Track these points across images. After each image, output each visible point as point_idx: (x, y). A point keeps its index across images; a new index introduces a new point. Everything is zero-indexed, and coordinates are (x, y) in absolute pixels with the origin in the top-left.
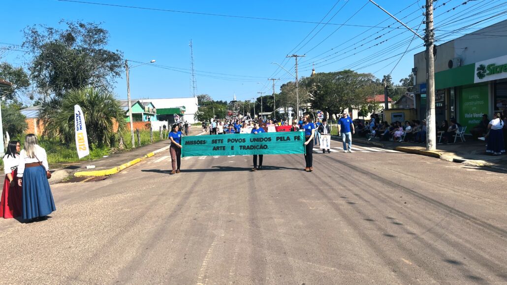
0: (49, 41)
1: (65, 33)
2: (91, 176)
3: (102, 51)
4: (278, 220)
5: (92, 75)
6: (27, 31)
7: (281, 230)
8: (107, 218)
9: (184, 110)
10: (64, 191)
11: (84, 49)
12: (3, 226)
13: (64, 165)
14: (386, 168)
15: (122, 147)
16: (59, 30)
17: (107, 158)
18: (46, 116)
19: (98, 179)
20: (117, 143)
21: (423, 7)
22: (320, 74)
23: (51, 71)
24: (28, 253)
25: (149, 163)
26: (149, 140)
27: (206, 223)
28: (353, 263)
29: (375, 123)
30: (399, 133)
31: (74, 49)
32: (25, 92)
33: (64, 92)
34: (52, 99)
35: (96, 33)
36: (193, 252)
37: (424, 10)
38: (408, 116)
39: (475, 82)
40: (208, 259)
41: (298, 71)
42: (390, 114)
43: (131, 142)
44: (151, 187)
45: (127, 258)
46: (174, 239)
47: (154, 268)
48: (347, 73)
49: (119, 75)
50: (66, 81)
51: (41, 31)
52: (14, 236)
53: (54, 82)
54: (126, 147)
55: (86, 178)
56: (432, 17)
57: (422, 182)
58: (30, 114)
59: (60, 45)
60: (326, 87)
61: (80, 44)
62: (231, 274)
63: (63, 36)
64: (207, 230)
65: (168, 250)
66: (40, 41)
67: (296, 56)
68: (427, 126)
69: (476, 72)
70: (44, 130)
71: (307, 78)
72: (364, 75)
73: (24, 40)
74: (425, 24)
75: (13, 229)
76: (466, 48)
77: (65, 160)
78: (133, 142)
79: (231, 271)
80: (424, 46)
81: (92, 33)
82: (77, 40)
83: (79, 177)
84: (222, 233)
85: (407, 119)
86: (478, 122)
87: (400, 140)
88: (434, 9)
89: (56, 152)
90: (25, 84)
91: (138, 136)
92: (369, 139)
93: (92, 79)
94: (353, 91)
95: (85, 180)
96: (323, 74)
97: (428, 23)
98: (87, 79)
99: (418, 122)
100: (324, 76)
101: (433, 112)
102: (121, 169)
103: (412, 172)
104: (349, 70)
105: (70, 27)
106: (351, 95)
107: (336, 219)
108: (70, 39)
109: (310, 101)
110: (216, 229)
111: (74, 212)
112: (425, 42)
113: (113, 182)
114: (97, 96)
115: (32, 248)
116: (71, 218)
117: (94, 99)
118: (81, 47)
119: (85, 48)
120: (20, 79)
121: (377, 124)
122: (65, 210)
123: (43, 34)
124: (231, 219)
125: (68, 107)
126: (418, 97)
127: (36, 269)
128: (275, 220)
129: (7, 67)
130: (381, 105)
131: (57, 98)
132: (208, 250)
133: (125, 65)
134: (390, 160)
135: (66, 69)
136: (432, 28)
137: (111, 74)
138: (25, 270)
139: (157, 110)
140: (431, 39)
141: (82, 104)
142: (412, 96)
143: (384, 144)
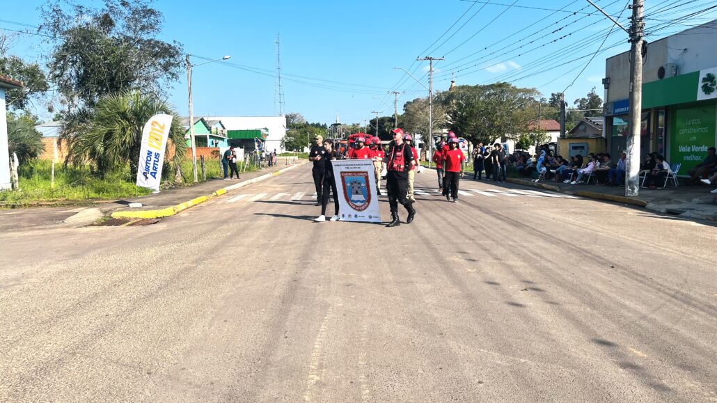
0: (76, 25)
1: (100, 14)
2: (136, 218)
3: (152, 42)
4: (422, 286)
5: (137, 77)
6: (46, 9)
7: (430, 300)
8: (163, 276)
9: (267, 133)
10: (96, 236)
11: (127, 39)
12: (7, 282)
13: (96, 202)
14: (571, 219)
15: (179, 180)
16: (92, 9)
17: (158, 194)
18: (72, 135)
19: (145, 222)
20: (173, 175)
22: (463, 87)
23: (79, 68)
24: (43, 322)
25: (219, 202)
26: (217, 173)
27: (312, 287)
29: (546, 157)
31: (113, 37)
32: (41, 99)
33: (96, 99)
34: (80, 110)
35: (144, 15)
36: (297, 328)
38: (593, 147)
39: (698, 99)
40: (321, 340)
41: (432, 76)
42: (568, 144)
43: (192, 174)
45: (196, 334)
47: (238, 350)
48: (501, 87)
49: (177, 78)
50: (101, 83)
51: (67, 9)
52: (22, 297)
53: (83, 85)
54: (185, 181)
55: (128, 221)
57: (630, 239)
58: (47, 132)
59: (92, 31)
60: (468, 104)
61: (121, 30)
62: (360, 362)
63: (97, 18)
64: (314, 296)
65: (258, 324)
66: (64, 25)
67: (428, 58)
68: (628, 161)
69: (701, 84)
70: (67, 154)
71: (444, 93)
72: (526, 91)
73: (42, 22)
74: (632, 10)
75: (21, 287)
76: (685, 50)
77: (98, 196)
78: (196, 174)
79: (360, 358)
80: (629, 41)
81: (139, 14)
82: (117, 25)
83: (119, 219)
84: (338, 302)
86: (698, 158)
89: (83, 184)
90: (42, 87)
91: (202, 166)
92: (537, 181)
93: (137, 82)
94: (509, 114)
95: (127, 224)
96: (469, 87)
97: (635, 7)
98: (130, 82)
100: (468, 91)
101: (637, 139)
102: (180, 210)
103: (609, 224)
104: (505, 83)
105: (107, 5)
106: (507, 120)
107: (511, 287)
108: (107, 22)
109: (447, 126)
110: (328, 296)
111: (112, 266)
112: (630, 36)
113: (168, 227)
114: (145, 104)
116: (109, 273)
117: (141, 108)
118: (122, 34)
119: (127, 37)
120: (36, 81)
122: (99, 262)
123: (68, 13)
124: (350, 282)
125: (101, 119)
126: (609, 120)
127: (55, 346)
128: (418, 285)
129: (16, 63)
130: (548, 134)
131: (87, 108)
132: (321, 325)
133: (186, 62)
134: (572, 208)
135: (100, 66)
136: (641, 16)
137: (165, 76)
138: (38, 348)
139: (228, 131)
140: (639, 32)
141: (123, 115)
142: (594, 123)
143: (559, 187)
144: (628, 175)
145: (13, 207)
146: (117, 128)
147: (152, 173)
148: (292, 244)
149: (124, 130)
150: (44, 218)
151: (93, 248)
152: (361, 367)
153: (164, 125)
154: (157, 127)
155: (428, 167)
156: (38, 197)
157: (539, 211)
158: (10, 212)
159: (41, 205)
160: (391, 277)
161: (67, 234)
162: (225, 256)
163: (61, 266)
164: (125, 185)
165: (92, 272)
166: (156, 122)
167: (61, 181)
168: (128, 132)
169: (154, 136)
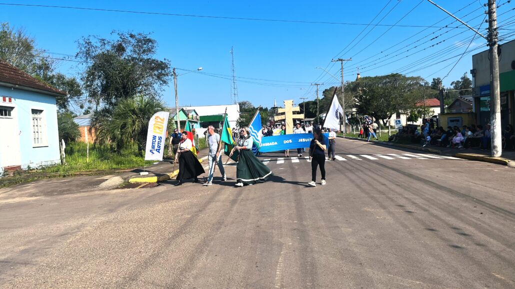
0: (101, 52)
1: (116, 44)
2: (145, 183)
3: (150, 60)
4: (345, 230)
5: (140, 84)
6: (81, 42)
7: (351, 240)
8: (170, 224)
10: (122, 196)
11: (133, 59)
12: (72, 230)
13: (117, 171)
14: (451, 176)
16: (111, 41)
17: (157, 165)
18: (98, 125)
19: (151, 185)
20: (166, 150)
21: (485, 5)
22: (366, 78)
23: (103, 80)
24: (100, 257)
27: (270, 231)
28: (440, 277)
29: (429, 128)
30: (458, 138)
31: (125, 58)
32: (77, 101)
33: (113, 101)
34: (103, 108)
35: (145, 43)
36: (264, 260)
37: (487, 8)
38: (466, 120)
40: (281, 268)
41: (343, 72)
42: (447, 119)
44: (206, 194)
46: (241, 247)
47: (227, 276)
48: (395, 77)
49: (167, 83)
50: (117, 89)
51: (95, 42)
52: (84, 240)
53: (106, 92)
55: (140, 185)
56: (495, 15)
57: (495, 191)
58: (82, 122)
59: (111, 56)
60: (372, 91)
61: (130, 54)
62: (308, 284)
63: (114, 47)
64: (272, 238)
65: (237, 257)
66: (93, 52)
67: (342, 60)
68: (492, 131)
70: (95, 138)
71: (352, 83)
72: (412, 78)
73: (78, 51)
74: (488, 23)
75: (81, 233)
77: (118, 167)
79: (307, 280)
80: (487, 45)
81: (141, 42)
82: (127, 50)
83: (134, 184)
84: (288, 241)
85: (466, 123)
87: (459, 146)
88: (498, 7)
89: (108, 159)
90: (77, 93)
92: (424, 146)
93: (140, 88)
94: (401, 96)
95: (140, 187)
96: (369, 78)
97: (491, 21)
98: (136, 87)
99: (481, 127)
100: (370, 81)
101: (498, 116)
102: (173, 176)
103: (481, 180)
104: (397, 74)
105: (121, 38)
106: (400, 100)
108: (120, 49)
109: (356, 106)
110: (281, 237)
111: (136, 217)
112: (488, 41)
113: (167, 188)
114: (148, 103)
115: (103, 252)
116: (135, 223)
117: (145, 106)
118: (130, 56)
119: (134, 58)
120: (73, 88)
121: (432, 129)
123: (95, 45)
124: (295, 227)
125: (119, 115)
126: (477, 100)
127: (112, 273)
128: (342, 229)
129: (60, 77)
130: (432, 109)
131: (107, 106)
132: (279, 258)
133: (172, 73)
134: (452, 167)
135: (117, 79)
136: (495, 27)
137: (159, 83)
138: (101, 274)
139: (200, 117)
140: (495, 39)
141: (134, 112)
142: (467, 100)
143: (441, 150)
144: (493, 142)
145: (64, 176)
146: (130, 120)
147: (156, 150)
148: (252, 199)
149: (134, 122)
150: (86, 184)
151: (121, 205)
152: (308, 287)
153: (164, 118)
154: (159, 120)
155: (343, 137)
156: (80, 169)
157: (427, 170)
158: (62, 180)
159: (82, 175)
160: (323, 224)
161: (103, 195)
162: (209, 209)
163: (103, 219)
164: (135, 159)
165: (124, 222)
166: (158, 117)
167: (93, 157)
168: (137, 123)
169: (157, 127)
